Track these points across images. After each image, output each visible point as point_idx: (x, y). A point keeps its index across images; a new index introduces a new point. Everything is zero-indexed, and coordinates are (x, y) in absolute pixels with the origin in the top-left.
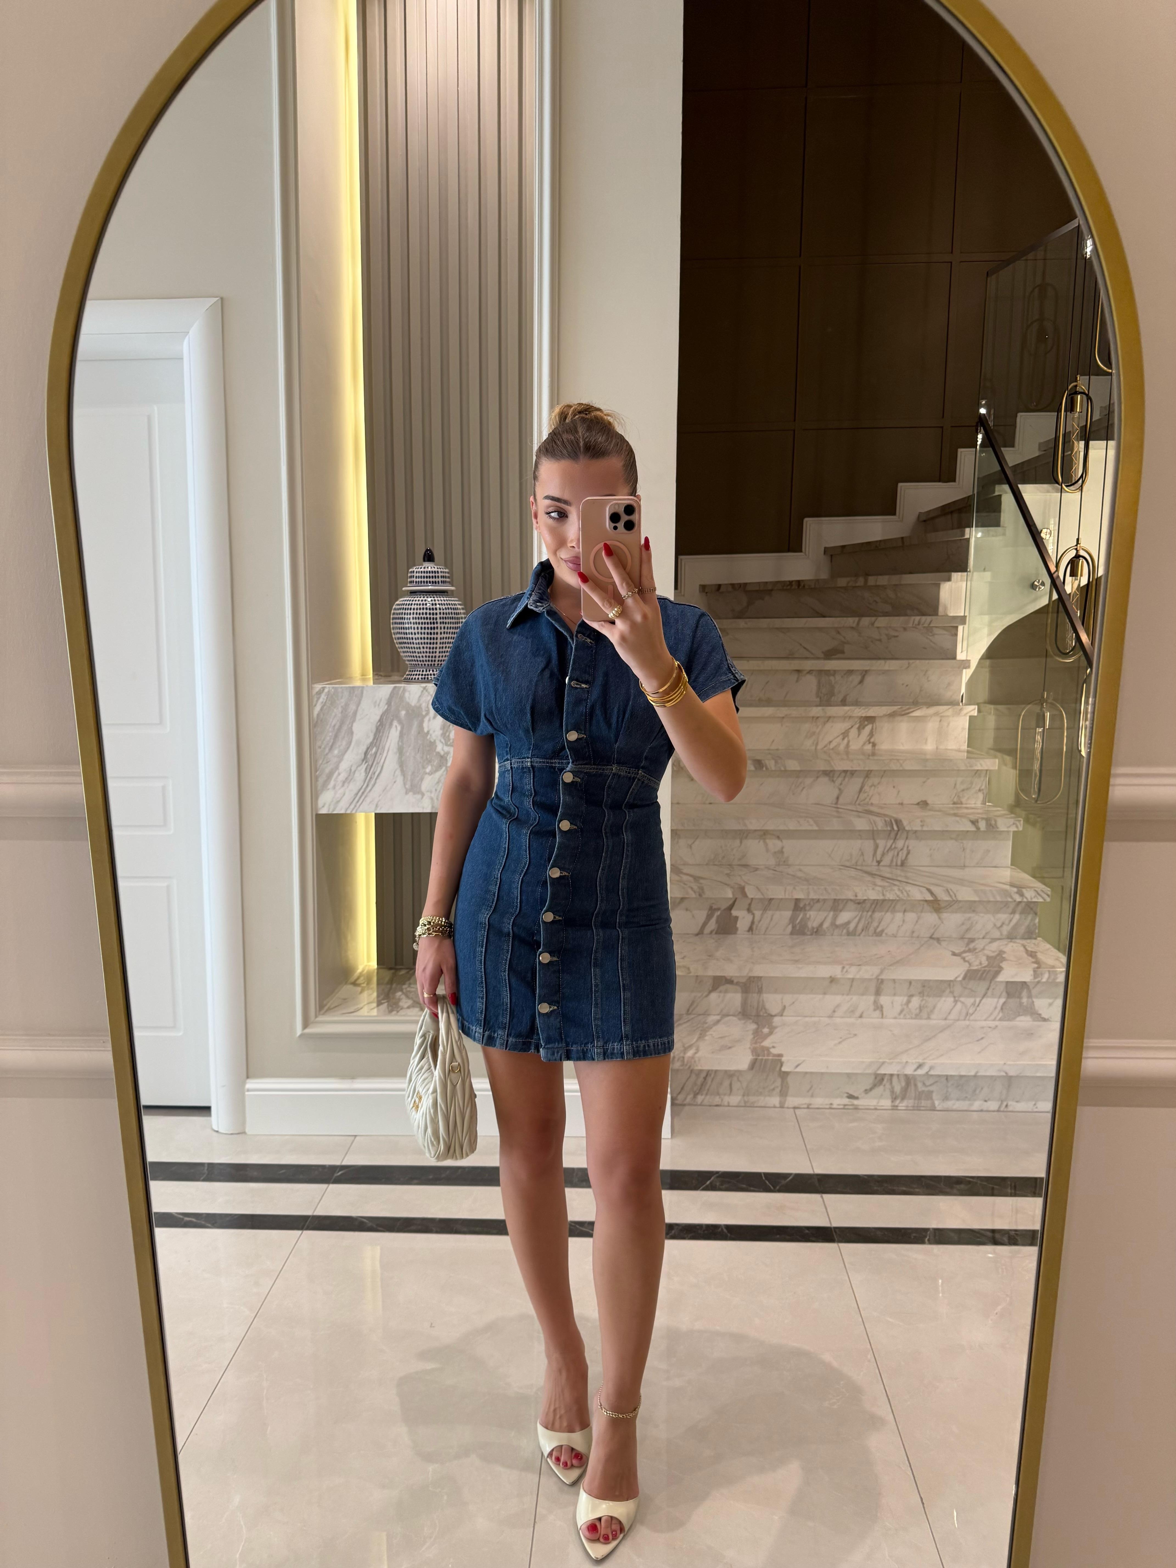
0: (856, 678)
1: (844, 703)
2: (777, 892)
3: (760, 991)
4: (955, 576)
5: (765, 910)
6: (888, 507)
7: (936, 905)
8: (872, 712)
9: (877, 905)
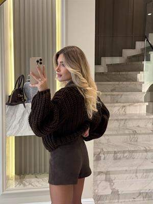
0: (120, 96)
1: (117, 102)
2: (110, 149)
3: (109, 174)
4: (141, 72)
5: (107, 154)
6: (121, 55)
7: (146, 151)
8: (125, 104)
9: (133, 151)
